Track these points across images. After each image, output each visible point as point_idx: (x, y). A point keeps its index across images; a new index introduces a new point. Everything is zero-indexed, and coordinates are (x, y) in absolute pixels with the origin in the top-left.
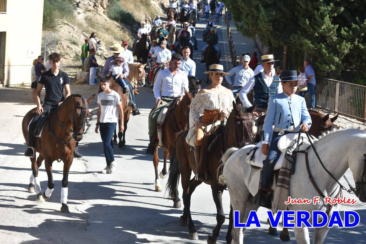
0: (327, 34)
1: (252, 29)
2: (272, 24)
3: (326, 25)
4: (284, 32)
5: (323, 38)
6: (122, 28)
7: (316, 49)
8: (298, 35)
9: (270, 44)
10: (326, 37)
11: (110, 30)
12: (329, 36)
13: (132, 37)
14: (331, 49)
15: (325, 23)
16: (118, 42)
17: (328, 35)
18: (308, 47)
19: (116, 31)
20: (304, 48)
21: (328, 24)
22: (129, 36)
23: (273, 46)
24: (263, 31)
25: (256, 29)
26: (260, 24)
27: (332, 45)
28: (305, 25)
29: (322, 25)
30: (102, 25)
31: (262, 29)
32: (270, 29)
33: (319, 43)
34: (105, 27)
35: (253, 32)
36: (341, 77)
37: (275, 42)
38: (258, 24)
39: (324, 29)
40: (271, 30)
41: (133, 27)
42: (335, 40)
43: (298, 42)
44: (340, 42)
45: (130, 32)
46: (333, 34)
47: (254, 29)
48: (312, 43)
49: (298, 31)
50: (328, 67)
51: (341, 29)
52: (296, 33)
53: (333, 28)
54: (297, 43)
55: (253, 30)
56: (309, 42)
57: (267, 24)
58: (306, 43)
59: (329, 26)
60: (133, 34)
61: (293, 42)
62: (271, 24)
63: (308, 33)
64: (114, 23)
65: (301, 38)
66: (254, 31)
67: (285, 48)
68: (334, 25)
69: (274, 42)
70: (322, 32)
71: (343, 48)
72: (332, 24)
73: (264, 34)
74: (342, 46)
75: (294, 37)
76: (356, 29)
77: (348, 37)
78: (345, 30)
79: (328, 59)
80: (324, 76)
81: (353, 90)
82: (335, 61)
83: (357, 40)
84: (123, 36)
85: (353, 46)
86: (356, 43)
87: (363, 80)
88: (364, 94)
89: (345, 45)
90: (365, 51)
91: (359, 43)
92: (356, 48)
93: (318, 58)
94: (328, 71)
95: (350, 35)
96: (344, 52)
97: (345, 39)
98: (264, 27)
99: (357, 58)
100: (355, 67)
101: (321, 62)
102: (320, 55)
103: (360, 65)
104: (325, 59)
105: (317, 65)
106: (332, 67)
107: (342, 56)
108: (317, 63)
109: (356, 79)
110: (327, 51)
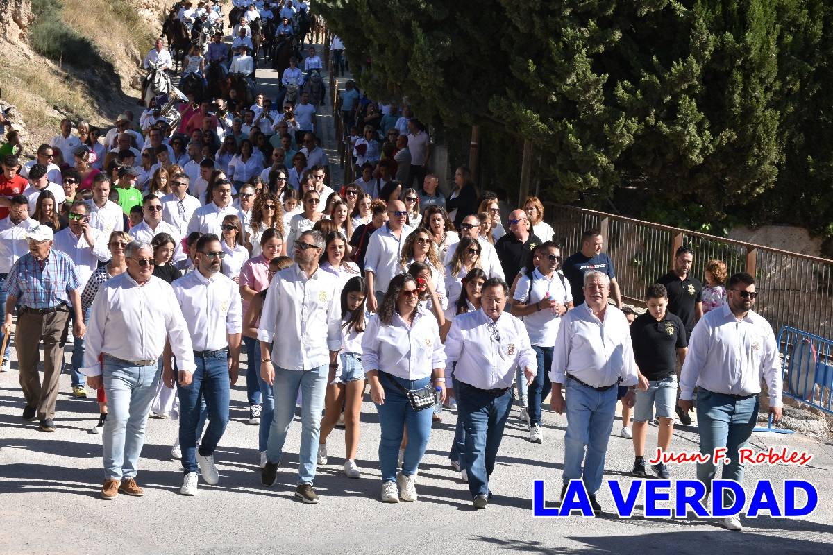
0: (579, 97)
1: (394, 82)
2: (443, 70)
3: (577, 74)
4: (474, 92)
5: (570, 107)
6: (67, 78)
7: (551, 133)
8: (508, 98)
9: (438, 121)
10: (577, 103)
11: (36, 82)
12: (585, 101)
13: (92, 99)
14: (588, 133)
15: (575, 70)
17: (582, 98)
18: (533, 128)
19: (52, 84)
20: (523, 132)
21: (583, 72)
22: (85, 98)
23: (445, 125)
24: (422, 87)
25: (404, 82)
26: (413, 70)
27: (592, 125)
28: (525, 74)
29: (568, 74)
30: (16, 68)
31: (419, 82)
32: (437, 84)
33: (558, 119)
34: (23, 73)
35: (395, 91)
36: (612, 205)
37: (451, 115)
38: (409, 70)
39: (574, 85)
40: (441, 86)
41: (96, 75)
42: (598, 112)
43: (508, 117)
44: (612, 118)
45: (87, 88)
46: (594, 97)
47: (399, 84)
48: (542, 120)
49: (507, 89)
50: (580, 180)
51: (616, 85)
52: (504, 94)
53: (597, 82)
54: (504, 120)
55: (397, 85)
56: (535, 115)
57: (431, 70)
58: (528, 120)
59: (585, 76)
60: (95, 92)
61: (494, 115)
62: (440, 70)
63: (534, 95)
64: (47, 65)
65: (515, 105)
66: (398, 89)
67: (475, 129)
68: (599, 75)
69: (448, 116)
70: (568, 92)
71: (618, 132)
72: (593, 71)
73: (422, 95)
74: (617, 127)
75: (497, 104)
76: (650, 84)
77: (631, 104)
78: (624, 87)
79: (581, 159)
80: (572, 201)
81: (642, 236)
82: (599, 165)
83: (652, 113)
84: (68, 97)
85: (643, 127)
86: (651, 120)
87: (666, 212)
88: (670, 246)
89: (625, 126)
90: (672, 141)
91: (657, 119)
92: (651, 131)
93: (557, 157)
94: (580, 190)
95: (638, 100)
96: (622, 143)
97: (624, 109)
98: (423, 78)
99: (653, 156)
100: (648, 180)
101: (565, 167)
102: (561, 149)
103: (659, 174)
104: (573, 159)
105: (553, 173)
106: (592, 179)
107: (617, 152)
108: (555, 169)
109: (649, 208)
110: (580, 139)
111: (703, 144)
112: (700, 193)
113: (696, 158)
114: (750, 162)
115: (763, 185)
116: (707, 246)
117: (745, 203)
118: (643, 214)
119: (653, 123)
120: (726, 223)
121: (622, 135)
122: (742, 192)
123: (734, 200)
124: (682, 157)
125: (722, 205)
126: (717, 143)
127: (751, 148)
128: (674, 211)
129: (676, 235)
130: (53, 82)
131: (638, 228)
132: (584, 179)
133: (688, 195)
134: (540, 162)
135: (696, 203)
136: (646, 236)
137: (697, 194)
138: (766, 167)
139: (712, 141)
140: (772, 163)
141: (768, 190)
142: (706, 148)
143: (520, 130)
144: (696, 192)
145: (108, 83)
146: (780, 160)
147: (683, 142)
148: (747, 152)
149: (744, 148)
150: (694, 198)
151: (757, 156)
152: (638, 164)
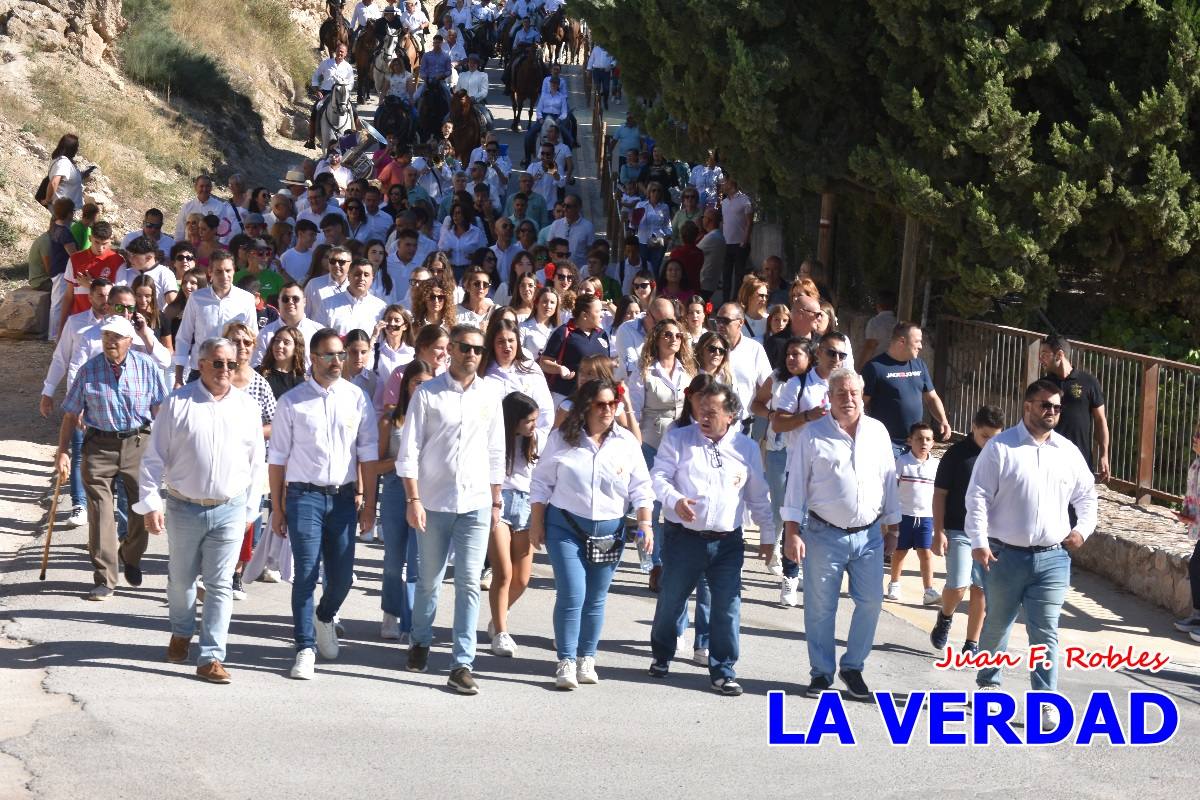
0: (992, 149)
1: (698, 125)
2: (776, 106)
3: (990, 112)
4: (825, 141)
5: (977, 164)
6: (179, 120)
7: (948, 205)
8: (879, 151)
9: (766, 185)
10: (986, 158)
11: (130, 127)
12: (1001, 156)
13: (217, 153)
14: (1008, 205)
15: (986, 105)
16: (163, 173)
17: (997, 150)
18: (920, 197)
19: (155, 130)
20: (904, 203)
21: (999, 108)
22: (206, 151)
24: (743, 134)
25: (715, 125)
26: (729, 107)
27: (1013, 193)
28: (907, 112)
29: (976, 111)
30: (98, 104)
31: (739, 125)
32: (767, 126)
33: (960, 183)
34: (109, 112)
35: (701, 140)
36: (1048, 323)
37: (789, 178)
38: (722, 106)
39: (984, 129)
40: (773, 131)
41: (224, 116)
42: (1024, 173)
43: (880, 179)
44: (1048, 185)
45: (210, 135)
46: (1017, 148)
47: (707, 128)
48: (934, 185)
49: (878, 134)
50: (997, 280)
51: (1051, 130)
52: (874, 143)
53: (1021, 124)
54: (873, 184)
55: (702, 129)
56: (923, 178)
57: (758, 106)
58: (914, 187)
59: (1002, 115)
60: (222, 142)
61: (857, 176)
62: (772, 106)
63: (920, 145)
64: (147, 99)
65: (891, 162)
66: (706, 135)
67: (826, 201)
68: (1024, 113)
69: (784, 178)
70: (975, 140)
71: (1057, 204)
72: (1015, 107)
73: (744, 145)
74: (1054, 198)
75: (863, 161)
76: (1105, 127)
77: (1076, 159)
78: (1064, 133)
79: (996, 246)
80: (983, 313)
82: (1025, 256)
83: (1109, 174)
84: (180, 149)
85: (1093, 195)
86: (1108, 184)
87: (1131, 331)
89: (1067, 194)
90: (1141, 217)
91: (1117, 183)
92: (1106, 204)
93: (958, 244)
94: (995, 295)
95: (1086, 153)
96: (1062, 222)
97: (1064, 167)
98: (745, 118)
99: (1109, 242)
100: (1104, 281)
101: (971, 260)
102: (965, 231)
103: (1120, 270)
104: (984, 246)
105: (952, 269)
106: (1014, 279)
107: (1053, 235)
108: (955, 263)
109: (1104, 325)
110: (996, 214)
111: (1190, 223)
112: (1185, 301)
113: (1178, 244)
116: (1196, 385)
118: (1094, 334)
119: (1109, 189)
121: (1062, 209)
124: (1156, 245)
128: (1143, 330)
129: (1148, 367)
130: (156, 126)
131: (1087, 358)
132: (1001, 278)
133: (1166, 303)
134: (930, 252)
135: (1179, 316)
136: (1100, 366)
137: (1181, 302)
142: (1194, 230)
143: (900, 202)
144: (1179, 299)
145: (243, 127)
147: (1157, 219)
150: (1175, 309)
152: (1086, 254)
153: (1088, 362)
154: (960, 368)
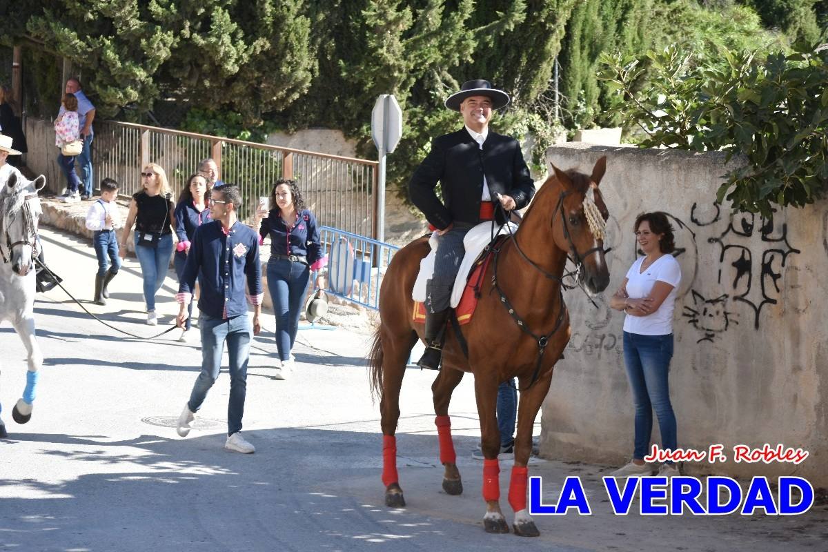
0: (115, 14)
4: (12, 14)
5: (106, 24)
7: (89, 50)
8: (45, 18)
10: (113, 20)
12: (120, 18)
14: (126, 49)
17: (118, 14)
18: (71, 46)
20: (62, 50)
27: (128, 40)
33: (96, 36)
36: (153, 117)
39: (110, 2)
42: (135, 28)
43: (46, 36)
44: (148, 32)
46: (130, 12)
48: (80, 38)
49: (45, 10)
50: (120, 95)
51: (150, 0)
52: (41, 14)
54: (43, 40)
56: (73, 34)
58: (67, 38)
61: (33, 35)
63: (71, 14)
65: (52, 25)
67: (16, 51)
70: (103, 9)
71: (156, 46)
74: (153, 42)
75: (35, 25)
77: (166, 18)
79: (120, 74)
80: (114, 116)
81: (182, 147)
82: (138, 79)
83: (186, 26)
85: (178, 39)
86: (187, 32)
87: (205, 122)
88: (210, 154)
89: (161, 40)
90: (208, 52)
91: (192, 31)
92: (186, 45)
93: (96, 74)
94: (120, 104)
95: (172, 14)
96: (159, 57)
97: (159, 23)
99: (189, 68)
100: (187, 92)
101: (105, 83)
102: (100, 66)
103: (197, 85)
104: (112, 74)
105: (94, 89)
106: (131, 93)
107: (154, 65)
108: (95, 85)
109: (188, 119)
110: (118, 54)
111: (238, 54)
112: (237, 102)
113: (232, 67)
114: (284, 69)
115: (299, 90)
116: (245, 153)
117: (281, 110)
118: (183, 125)
119: (187, 35)
120: (264, 129)
121: (159, 49)
122: (278, 99)
123: (270, 107)
124: (217, 69)
125: (259, 112)
126: (251, 53)
127: (284, 56)
128: (213, 121)
129: (215, 143)
131: (178, 139)
132: (124, 93)
133: (226, 103)
135: (234, 111)
136: (186, 145)
137: (234, 103)
138: (300, 74)
139: (246, 50)
140: (306, 69)
141: (302, 95)
142: (241, 58)
143: (59, 48)
144: (233, 101)
146: (313, 66)
147: (218, 52)
148: (281, 59)
149: (277, 56)
150: (231, 107)
151: (289, 63)
152: (176, 76)
153: (178, 143)
154: (101, 150)
